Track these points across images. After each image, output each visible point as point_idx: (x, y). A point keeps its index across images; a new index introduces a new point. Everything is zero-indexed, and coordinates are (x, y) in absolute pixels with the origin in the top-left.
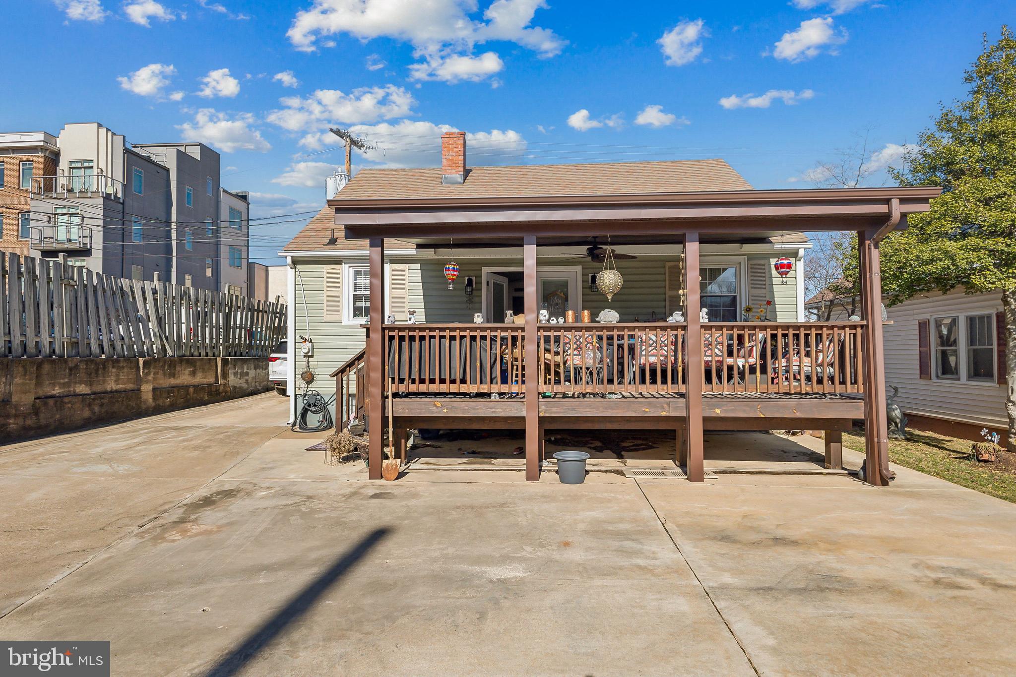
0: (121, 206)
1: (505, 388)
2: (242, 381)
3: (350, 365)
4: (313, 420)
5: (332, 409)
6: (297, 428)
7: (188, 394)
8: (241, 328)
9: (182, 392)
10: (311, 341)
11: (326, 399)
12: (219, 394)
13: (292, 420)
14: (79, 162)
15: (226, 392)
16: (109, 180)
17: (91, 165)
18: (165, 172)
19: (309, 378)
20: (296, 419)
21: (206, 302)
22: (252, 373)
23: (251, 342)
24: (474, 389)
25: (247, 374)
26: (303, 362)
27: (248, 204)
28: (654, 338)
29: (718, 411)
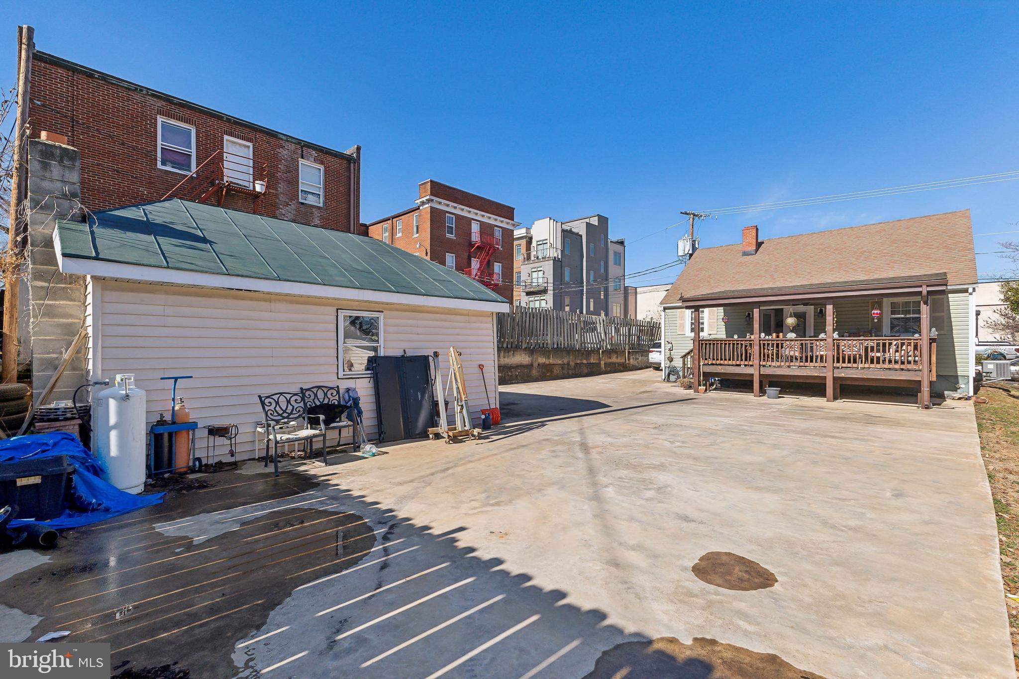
0: (560, 263)
1: (746, 363)
2: (636, 362)
3: (688, 353)
4: (672, 378)
5: (681, 373)
6: (666, 380)
7: (616, 366)
8: (635, 335)
9: (614, 365)
10: (671, 343)
11: (678, 369)
12: (627, 367)
13: (663, 378)
14: (541, 241)
15: (629, 367)
16: (555, 249)
17: (546, 242)
18: (580, 238)
19: (671, 360)
20: (665, 378)
21: (621, 324)
22: (640, 358)
23: (639, 342)
24: (734, 363)
25: (638, 359)
26: (668, 353)
27: (625, 247)
28: (823, 344)
29: (843, 374)
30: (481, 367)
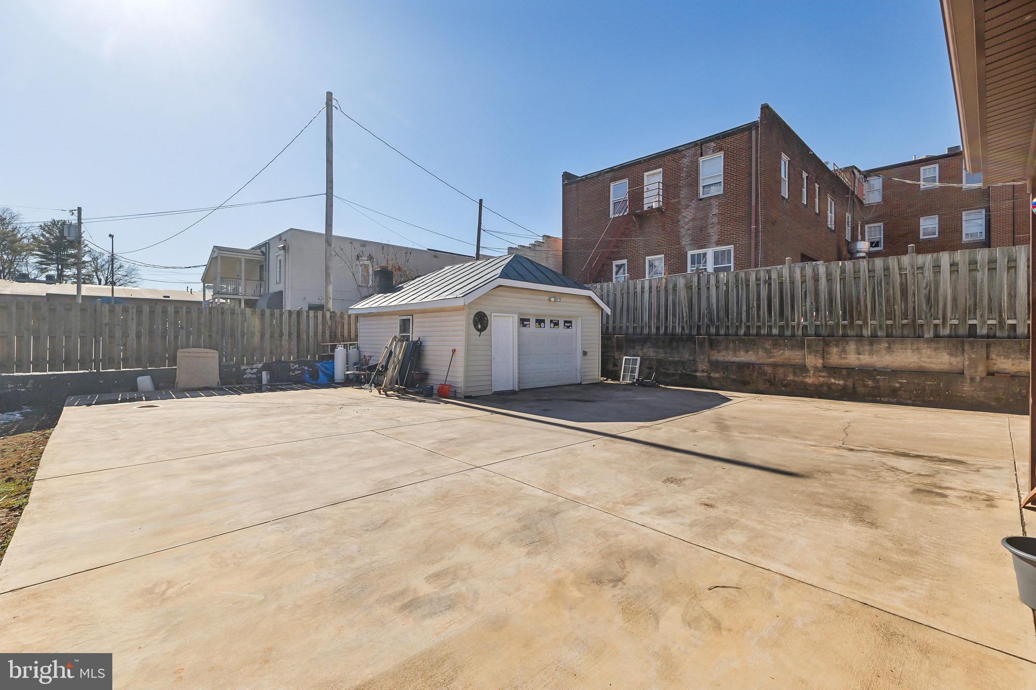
30: (454, 351)
